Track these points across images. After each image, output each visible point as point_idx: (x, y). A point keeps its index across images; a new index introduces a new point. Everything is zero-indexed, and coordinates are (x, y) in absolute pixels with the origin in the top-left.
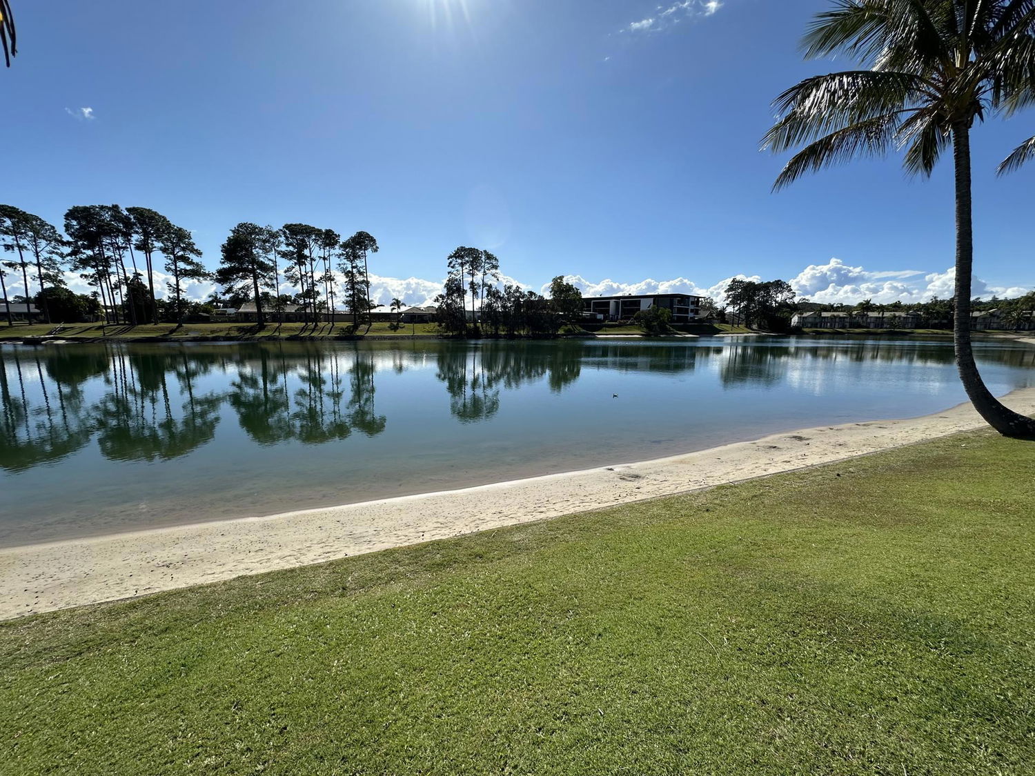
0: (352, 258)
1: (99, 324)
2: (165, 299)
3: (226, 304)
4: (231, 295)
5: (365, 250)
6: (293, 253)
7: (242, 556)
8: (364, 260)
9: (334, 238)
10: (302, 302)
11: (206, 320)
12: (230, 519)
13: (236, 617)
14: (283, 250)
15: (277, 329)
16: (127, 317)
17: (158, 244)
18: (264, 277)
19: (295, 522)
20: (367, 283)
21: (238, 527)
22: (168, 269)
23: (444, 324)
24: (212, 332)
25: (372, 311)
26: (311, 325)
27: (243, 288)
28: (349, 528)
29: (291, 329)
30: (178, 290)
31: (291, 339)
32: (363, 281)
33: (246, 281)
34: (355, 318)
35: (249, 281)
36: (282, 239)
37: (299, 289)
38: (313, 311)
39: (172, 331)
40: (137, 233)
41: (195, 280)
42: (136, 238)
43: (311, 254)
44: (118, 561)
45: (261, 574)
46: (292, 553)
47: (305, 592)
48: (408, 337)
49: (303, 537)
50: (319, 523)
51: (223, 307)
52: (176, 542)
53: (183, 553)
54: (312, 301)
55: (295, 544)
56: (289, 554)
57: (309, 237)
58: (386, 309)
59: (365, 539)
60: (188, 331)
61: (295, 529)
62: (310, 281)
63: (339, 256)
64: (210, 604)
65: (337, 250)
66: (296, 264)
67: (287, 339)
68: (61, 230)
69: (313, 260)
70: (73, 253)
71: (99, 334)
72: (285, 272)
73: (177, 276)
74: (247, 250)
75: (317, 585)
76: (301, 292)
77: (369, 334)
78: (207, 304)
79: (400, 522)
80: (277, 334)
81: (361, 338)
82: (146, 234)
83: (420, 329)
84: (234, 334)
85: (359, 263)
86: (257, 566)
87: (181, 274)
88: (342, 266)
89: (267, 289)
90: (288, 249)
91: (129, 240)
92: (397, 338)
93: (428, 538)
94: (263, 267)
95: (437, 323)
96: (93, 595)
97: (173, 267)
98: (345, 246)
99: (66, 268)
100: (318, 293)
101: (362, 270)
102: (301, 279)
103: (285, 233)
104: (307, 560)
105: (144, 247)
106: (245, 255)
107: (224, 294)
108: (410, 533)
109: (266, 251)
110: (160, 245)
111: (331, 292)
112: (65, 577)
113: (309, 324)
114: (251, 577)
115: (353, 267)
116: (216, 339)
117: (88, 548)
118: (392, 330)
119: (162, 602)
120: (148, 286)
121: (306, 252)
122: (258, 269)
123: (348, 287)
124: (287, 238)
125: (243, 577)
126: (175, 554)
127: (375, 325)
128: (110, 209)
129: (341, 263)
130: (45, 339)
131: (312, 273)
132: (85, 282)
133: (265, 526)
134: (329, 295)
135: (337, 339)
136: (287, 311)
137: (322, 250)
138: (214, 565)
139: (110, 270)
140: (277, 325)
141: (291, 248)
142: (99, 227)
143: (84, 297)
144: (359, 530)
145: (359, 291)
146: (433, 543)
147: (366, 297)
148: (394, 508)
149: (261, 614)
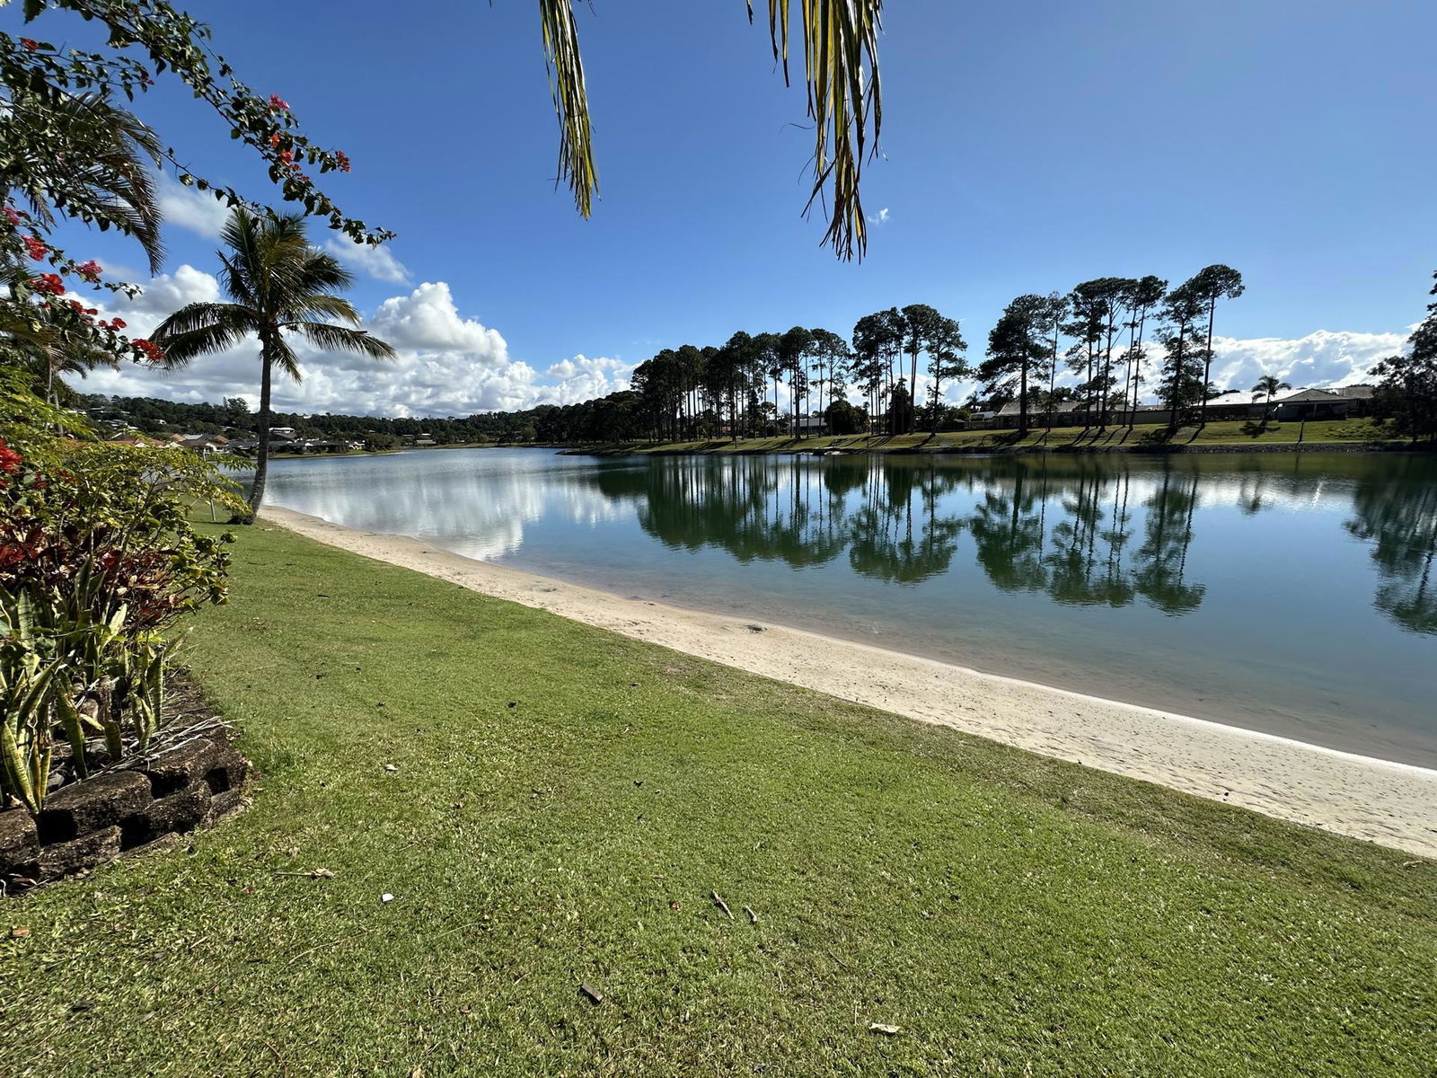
0: (1184, 316)
1: (865, 435)
2: (924, 406)
3: (985, 406)
4: (992, 394)
5: (1213, 297)
6: (1083, 325)
7: (951, 707)
8: (1208, 315)
9: (1156, 288)
10: (1084, 396)
11: (960, 428)
12: (947, 663)
13: (933, 764)
14: (1068, 323)
15: (1044, 437)
16: (888, 427)
17: (925, 343)
18: (1036, 365)
19: (1021, 695)
20: (1208, 355)
21: (953, 675)
22: (930, 370)
23: (1389, 421)
24: (965, 442)
25: (1209, 403)
26: (1094, 430)
27: (1007, 384)
28: (1092, 730)
29: (1063, 437)
30: (936, 394)
31: (1060, 451)
32: (1201, 352)
33: (1013, 374)
34: (1173, 415)
35: (1017, 374)
36: (1071, 307)
37: (1084, 377)
38: (1100, 409)
39: (926, 441)
40: (908, 334)
41: (956, 380)
42: (907, 339)
43: (1111, 322)
44: (847, 666)
45: (967, 734)
46: (1007, 728)
47: (1012, 778)
48: (1285, 449)
49: (1025, 715)
50: (1050, 706)
51: (981, 411)
52: (894, 667)
53: (899, 680)
54: (1101, 393)
55: (1013, 720)
56: (1003, 727)
57: (1112, 296)
58: (1245, 398)
59: (1116, 755)
60: (940, 440)
61: (1016, 702)
62: (1103, 363)
63: (1160, 317)
64: (912, 739)
65: (1160, 306)
66: (1085, 340)
67: (1055, 451)
68: (850, 345)
69: (1113, 330)
70: (856, 365)
71: (862, 446)
72: (1067, 355)
73: (938, 377)
74: (1019, 332)
75: (1028, 776)
76: (1087, 380)
77: (1196, 443)
78: (963, 408)
79: (1186, 756)
80: (1041, 444)
81: (1179, 449)
82: (916, 334)
83: (1316, 434)
84: (989, 444)
85: (1197, 322)
86: (963, 723)
87: (943, 374)
88: (1164, 332)
89: (1037, 383)
90: (1077, 320)
91: (900, 343)
92: (1258, 449)
93: (1235, 800)
94: (1039, 352)
95: (1369, 419)
96: (827, 687)
97: (936, 368)
98: (1175, 297)
99: (848, 381)
100: (1113, 381)
101: (1200, 333)
102: (1090, 362)
103: (1075, 297)
104: (1025, 744)
105: (913, 349)
106: (1017, 340)
107: (984, 394)
108: (1200, 779)
109: (1045, 329)
110: (928, 343)
111: (1136, 377)
112: (814, 663)
113: (1091, 428)
114: (956, 732)
115: (1183, 331)
116: (967, 451)
117: (830, 645)
118: (1248, 434)
119: (874, 717)
120: (910, 391)
121: (1105, 320)
122: (1030, 355)
123: (1170, 365)
124: (1077, 304)
125: (948, 728)
126: (893, 678)
127: (1211, 427)
128: (888, 313)
129: (1161, 327)
130: (826, 450)
131: (1108, 351)
132: (861, 392)
133: (982, 685)
134: (1132, 382)
135: (1133, 450)
136: (1061, 411)
137: (1132, 312)
138: (922, 705)
139: (881, 378)
140: (1043, 431)
141: (1082, 319)
142: (878, 335)
143: (858, 409)
144: (1107, 739)
145: (1190, 370)
146: (1240, 812)
147: (1202, 379)
148: (1179, 730)
149: (958, 775)
